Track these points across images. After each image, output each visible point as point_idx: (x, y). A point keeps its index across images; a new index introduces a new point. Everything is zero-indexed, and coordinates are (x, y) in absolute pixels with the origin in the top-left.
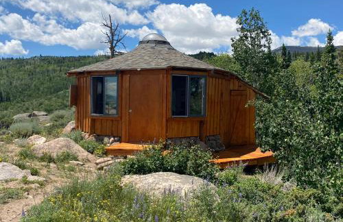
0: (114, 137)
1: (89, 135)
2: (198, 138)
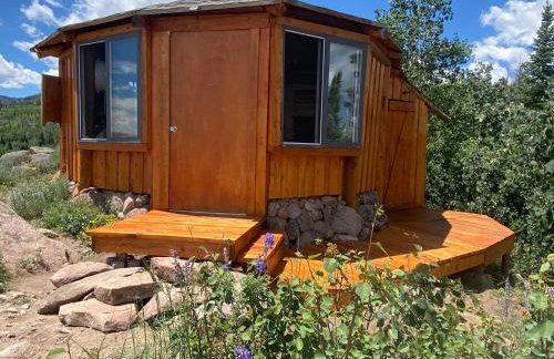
0: (135, 195)
1: (80, 189)
2: (340, 198)
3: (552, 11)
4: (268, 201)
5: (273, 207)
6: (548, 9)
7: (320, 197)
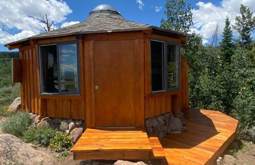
0: (74, 121)
1: (40, 119)
2: (171, 113)
3: (229, 21)
4: (145, 120)
5: (148, 122)
6: (227, 20)
7: (163, 114)
